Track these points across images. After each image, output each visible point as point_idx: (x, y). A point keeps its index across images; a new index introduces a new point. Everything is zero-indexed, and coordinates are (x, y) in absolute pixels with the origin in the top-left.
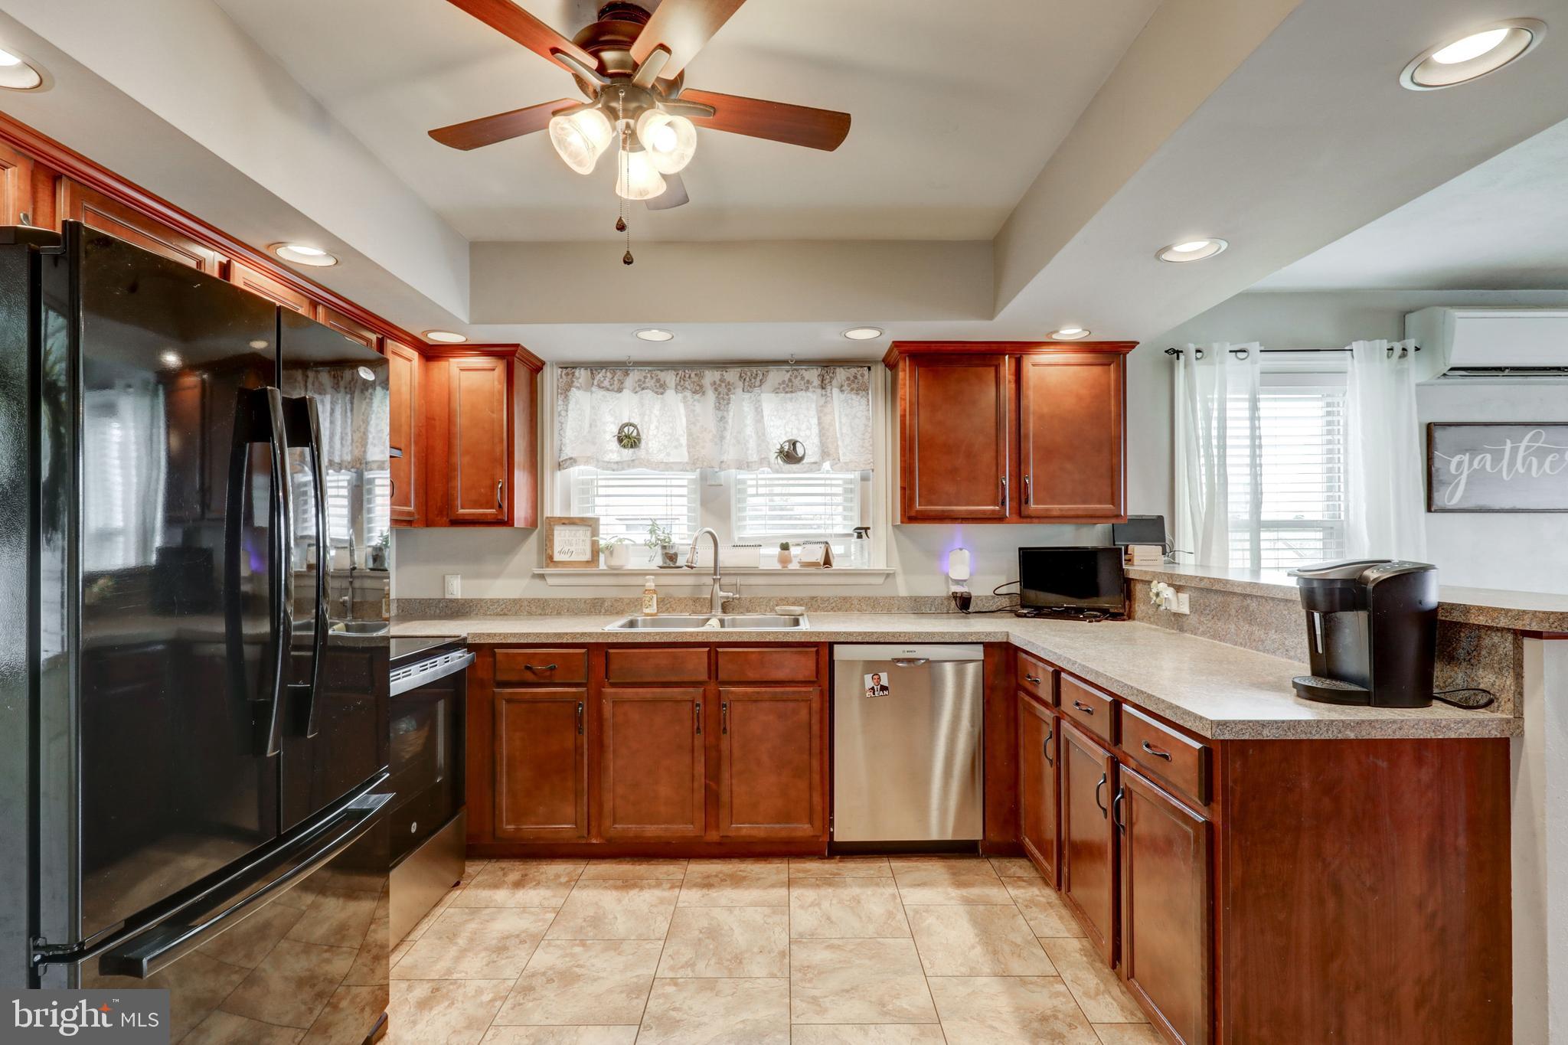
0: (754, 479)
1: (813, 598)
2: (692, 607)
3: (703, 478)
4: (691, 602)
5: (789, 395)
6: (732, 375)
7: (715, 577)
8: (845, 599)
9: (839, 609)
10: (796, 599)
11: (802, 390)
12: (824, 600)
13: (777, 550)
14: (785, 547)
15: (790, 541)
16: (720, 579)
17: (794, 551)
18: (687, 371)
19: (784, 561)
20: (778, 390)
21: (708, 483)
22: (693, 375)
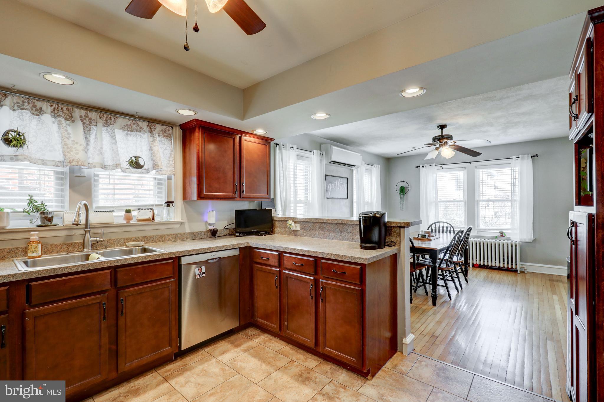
0: (107, 175)
1: (145, 237)
2: (66, 249)
3: (72, 171)
4: (65, 246)
5: (129, 133)
6: (93, 115)
7: (86, 230)
8: (162, 236)
9: (159, 241)
10: (136, 238)
11: (138, 131)
12: (150, 237)
13: (123, 213)
14: (128, 212)
15: (131, 208)
16: (90, 231)
17: (134, 213)
18: (60, 105)
19: (129, 219)
20: (124, 129)
21: (75, 175)
22: (64, 109)
